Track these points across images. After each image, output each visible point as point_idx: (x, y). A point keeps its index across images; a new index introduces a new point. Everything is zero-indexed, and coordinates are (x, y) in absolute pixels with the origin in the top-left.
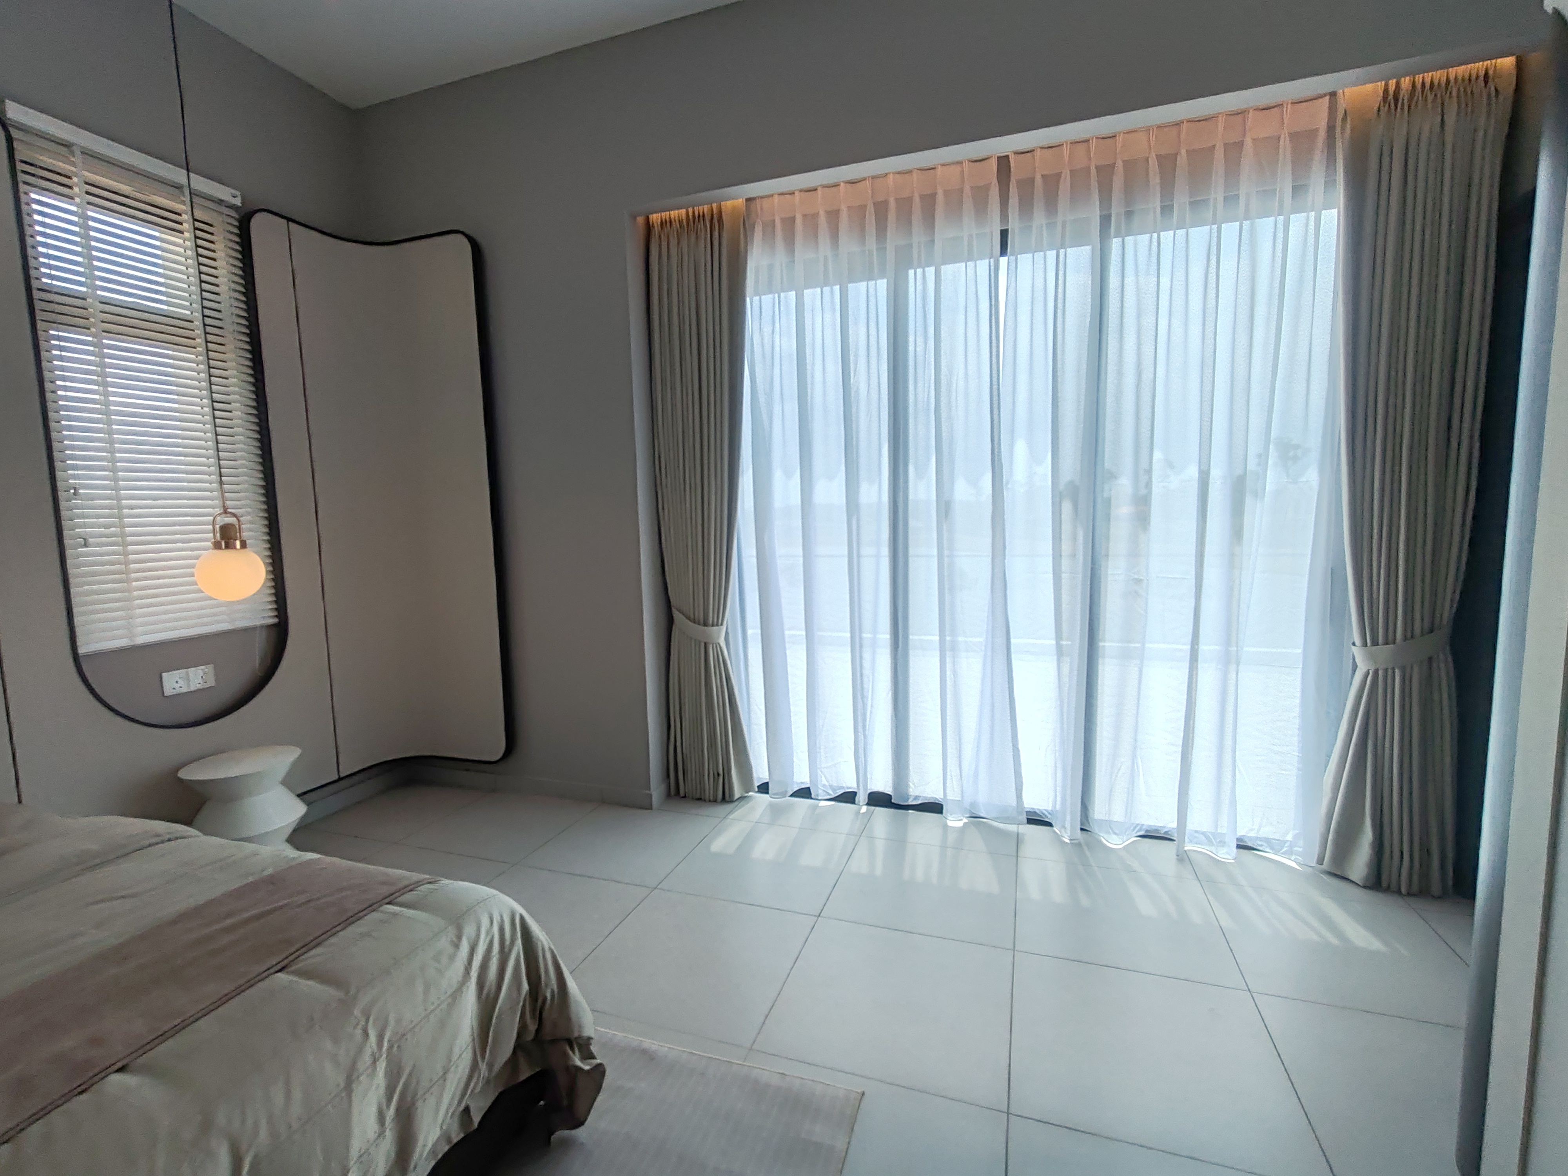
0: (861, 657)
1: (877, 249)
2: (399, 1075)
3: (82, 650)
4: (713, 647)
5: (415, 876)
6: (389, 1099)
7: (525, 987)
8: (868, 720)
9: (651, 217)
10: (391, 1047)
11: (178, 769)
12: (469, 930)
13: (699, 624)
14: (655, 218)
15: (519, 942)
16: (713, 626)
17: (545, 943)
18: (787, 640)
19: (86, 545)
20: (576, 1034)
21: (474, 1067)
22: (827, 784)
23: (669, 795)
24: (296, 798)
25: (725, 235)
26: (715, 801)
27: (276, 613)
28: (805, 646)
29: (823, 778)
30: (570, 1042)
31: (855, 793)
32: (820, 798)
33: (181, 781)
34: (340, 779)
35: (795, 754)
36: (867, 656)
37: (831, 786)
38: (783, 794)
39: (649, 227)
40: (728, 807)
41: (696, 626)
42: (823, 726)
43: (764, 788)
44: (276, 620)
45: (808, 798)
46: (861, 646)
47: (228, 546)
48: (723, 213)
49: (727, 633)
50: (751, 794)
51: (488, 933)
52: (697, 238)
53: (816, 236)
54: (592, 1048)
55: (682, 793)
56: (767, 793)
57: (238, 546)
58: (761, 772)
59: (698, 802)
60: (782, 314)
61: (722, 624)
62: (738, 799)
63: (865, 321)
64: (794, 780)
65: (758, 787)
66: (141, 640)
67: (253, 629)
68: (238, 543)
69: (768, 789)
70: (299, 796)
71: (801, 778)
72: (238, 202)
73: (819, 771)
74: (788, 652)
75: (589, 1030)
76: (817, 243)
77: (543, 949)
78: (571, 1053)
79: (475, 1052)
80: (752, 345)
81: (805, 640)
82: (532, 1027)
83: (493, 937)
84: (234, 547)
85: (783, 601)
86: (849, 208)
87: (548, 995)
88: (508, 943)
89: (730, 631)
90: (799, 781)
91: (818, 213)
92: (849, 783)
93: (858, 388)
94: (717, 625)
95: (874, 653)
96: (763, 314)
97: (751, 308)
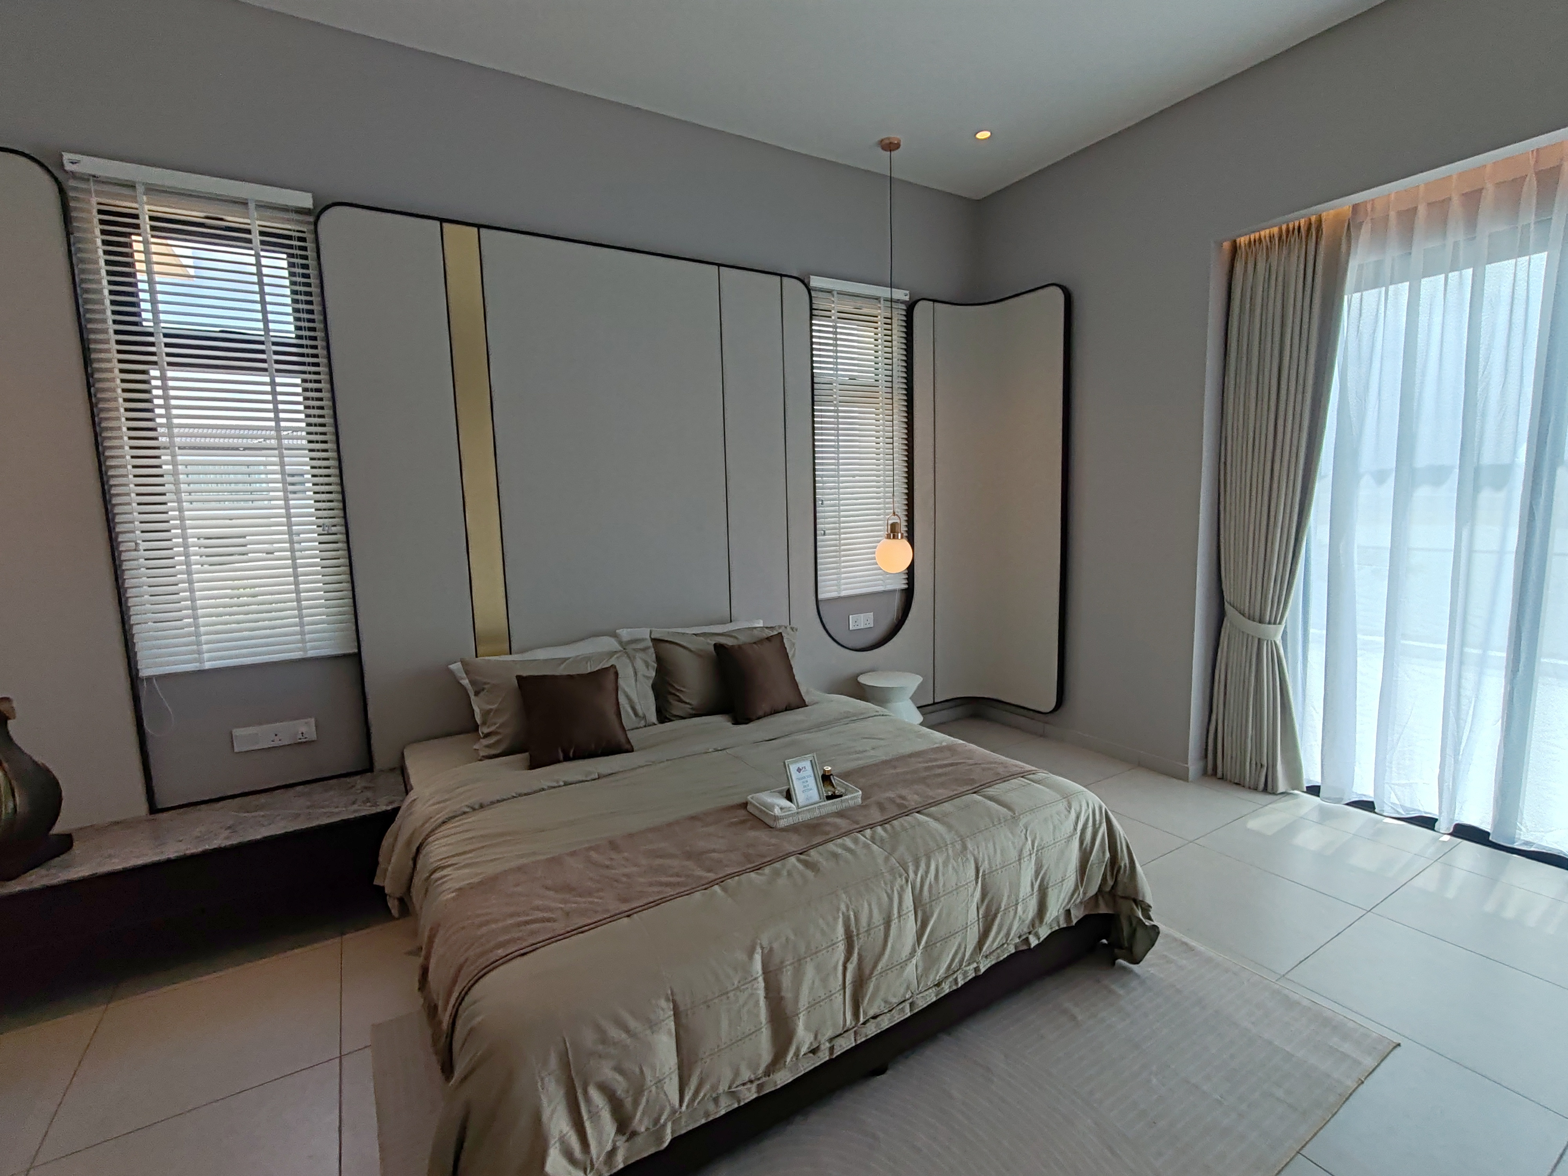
0: (1460, 677)
1: (1535, 223)
2: (1041, 867)
3: (821, 596)
4: (1267, 644)
5: (1029, 767)
6: (1036, 879)
7: (1108, 855)
8: (1463, 744)
9: (1238, 241)
10: (1038, 851)
11: (858, 675)
12: (1075, 806)
13: (1254, 620)
14: (1243, 240)
15: (1104, 825)
16: (1269, 623)
17: (1122, 833)
18: (1359, 646)
19: (824, 534)
20: (1141, 899)
21: (1076, 888)
22: (1398, 802)
23: (1205, 773)
24: (916, 709)
25: (1323, 243)
26: (1256, 789)
27: (906, 582)
28: (1383, 655)
29: (1393, 795)
30: (1135, 901)
31: (1436, 820)
32: (1385, 814)
33: (859, 683)
34: (934, 703)
35: (1357, 763)
36: (1469, 676)
37: (1402, 806)
38: (1338, 801)
39: (1235, 248)
40: (1268, 798)
41: (1251, 622)
42: (1398, 740)
43: (1314, 790)
44: (906, 586)
45: (1371, 812)
46: (1461, 663)
47: (894, 538)
48: (1323, 223)
49: (1285, 632)
50: (1296, 792)
51: (1086, 811)
52: (1289, 253)
53: (1444, 222)
54: (1151, 913)
55: (1219, 774)
56: (1318, 796)
57: (900, 537)
58: (1312, 774)
59: (1235, 786)
60: (1388, 312)
61: (1280, 623)
62: (1282, 793)
63: (1508, 308)
64: (1354, 790)
65: (1307, 787)
66: (844, 593)
67: (894, 591)
68: (900, 535)
69: (1319, 792)
70: (918, 708)
71: (1364, 790)
72: (907, 298)
73: (1386, 786)
74: (1359, 659)
75: (1149, 899)
76: (1445, 234)
77: (1120, 835)
78: (1135, 907)
79: (1077, 880)
80: (1346, 348)
81: (1383, 650)
82: (1110, 883)
83: (1089, 816)
84: (898, 538)
85: (1359, 607)
86: (1498, 185)
87: (1122, 865)
88: (1098, 822)
89: (1288, 631)
90: (1359, 792)
91: (1450, 199)
92: (1430, 809)
93: (1488, 384)
94: (1275, 623)
95: (1481, 674)
96: (1364, 315)
97: (1349, 311)
